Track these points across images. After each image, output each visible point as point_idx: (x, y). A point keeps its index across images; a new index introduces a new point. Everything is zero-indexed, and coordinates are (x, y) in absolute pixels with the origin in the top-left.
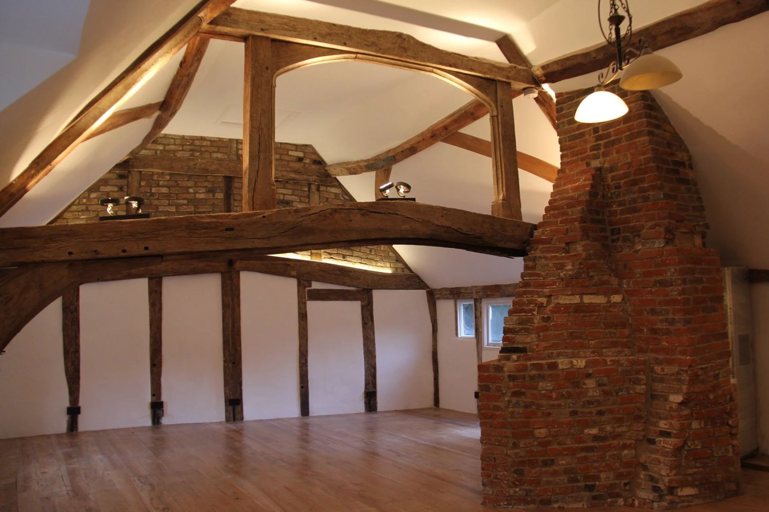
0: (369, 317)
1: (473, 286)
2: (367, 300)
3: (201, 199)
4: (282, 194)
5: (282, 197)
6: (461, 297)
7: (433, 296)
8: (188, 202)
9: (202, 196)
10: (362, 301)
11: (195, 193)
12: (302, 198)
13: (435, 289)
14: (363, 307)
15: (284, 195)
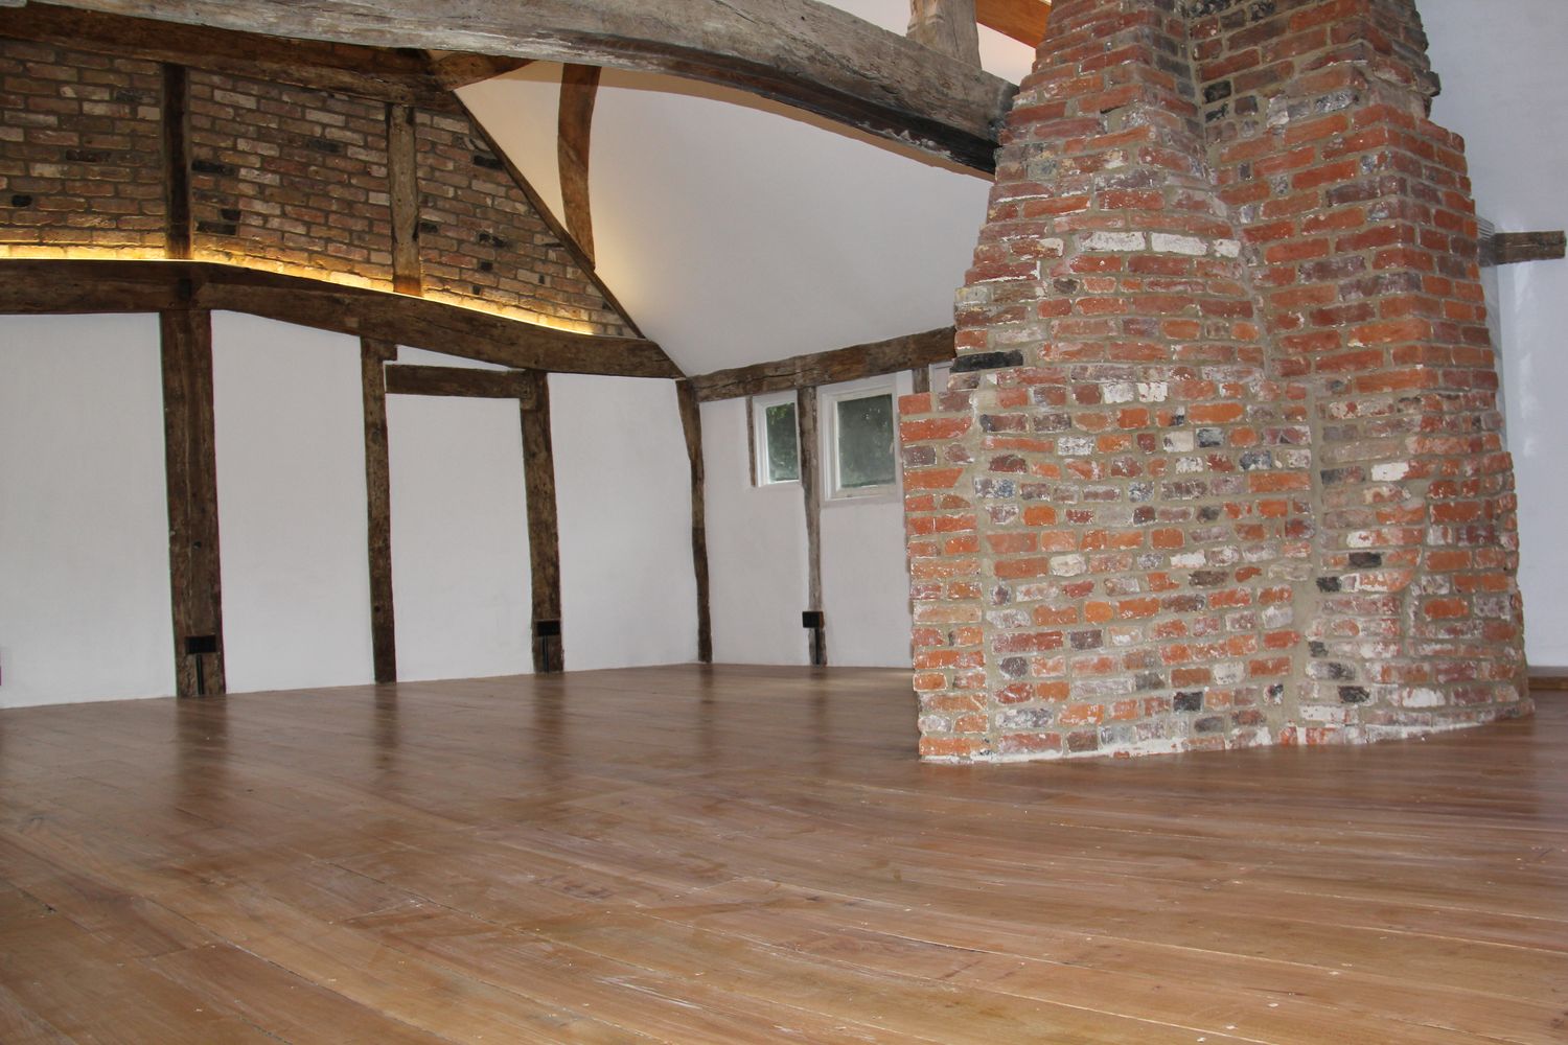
0: (541, 439)
1: (795, 358)
2: (535, 397)
3: (100, 117)
4: (317, 123)
5: (318, 131)
6: (765, 388)
7: (692, 394)
8: (60, 122)
9: (100, 110)
10: (522, 400)
11: (80, 100)
12: (370, 139)
13: (697, 378)
14: (525, 414)
15: (324, 126)
